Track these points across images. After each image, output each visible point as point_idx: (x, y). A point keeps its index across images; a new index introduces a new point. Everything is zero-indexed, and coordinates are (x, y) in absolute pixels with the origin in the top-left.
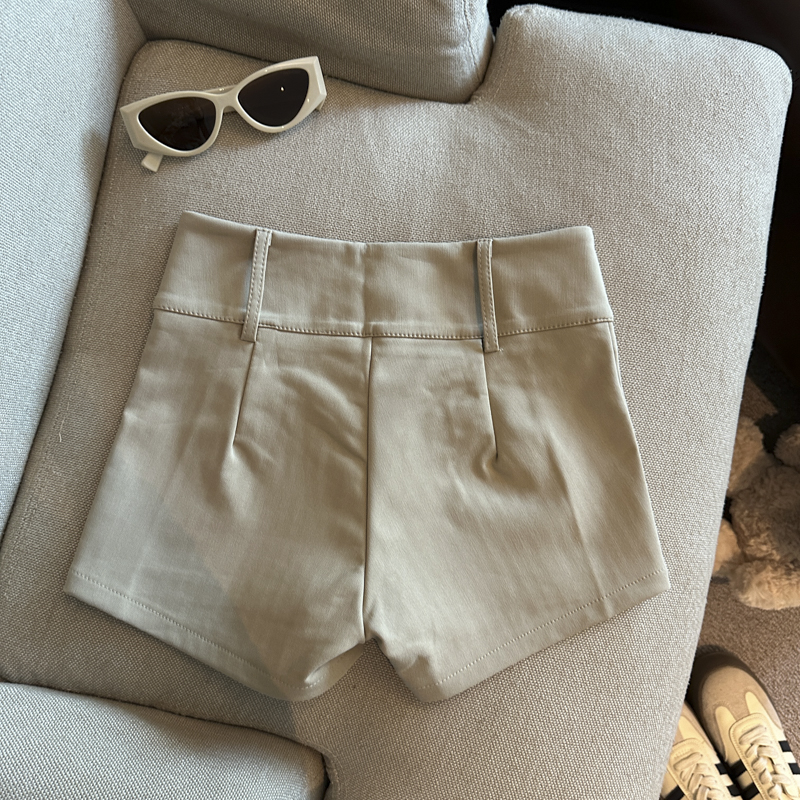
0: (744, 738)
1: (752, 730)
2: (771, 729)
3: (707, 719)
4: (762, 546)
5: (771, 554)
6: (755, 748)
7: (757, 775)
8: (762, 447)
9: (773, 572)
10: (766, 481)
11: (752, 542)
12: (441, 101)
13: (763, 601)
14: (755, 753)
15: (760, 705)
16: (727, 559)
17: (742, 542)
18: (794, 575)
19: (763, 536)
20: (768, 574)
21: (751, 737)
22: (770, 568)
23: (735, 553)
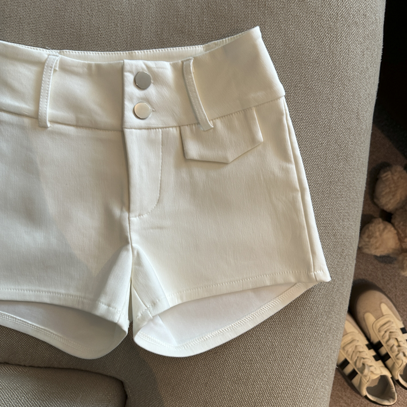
0: (381, 329)
1: (385, 324)
2: (396, 323)
7: (389, 348)
11: (406, 240)
15: (389, 310)
17: (401, 240)
21: (385, 327)
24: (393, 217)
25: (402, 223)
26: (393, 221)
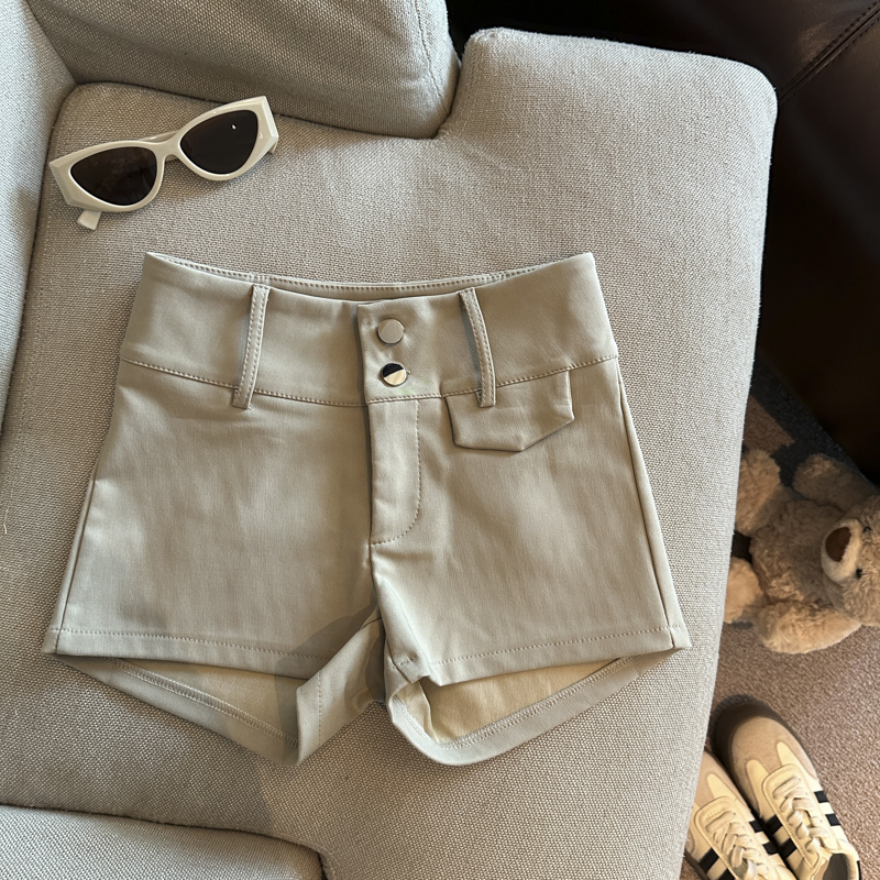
0: (778, 792)
1: (785, 783)
2: (805, 780)
3: (739, 775)
4: (784, 587)
5: (794, 595)
6: (790, 802)
7: (794, 830)
8: (779, 481)
9: (797, 613)
10: (785, 517)
11: (774, 583)
13: (789, 645)
14: (790, 807)
15: (792, 755)
16: (749, 603)
17: (763, 584)
18: (819, 616)
19: (784, 576)
20: (791, 616)
21: (785, 790)
22: (793, 609)
23: (757, 596)
24: (752, 542)
25: (766, 551)
26: (751, 550)
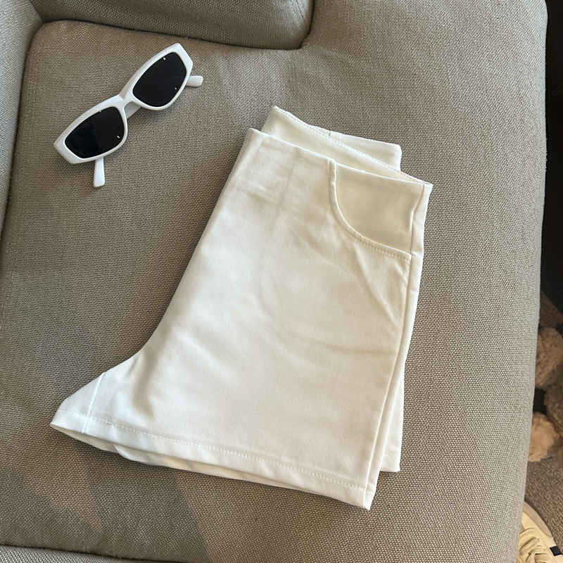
12: (279, 49)
24: (545, 396)
25: (557, 405)
26: (545, 403)
